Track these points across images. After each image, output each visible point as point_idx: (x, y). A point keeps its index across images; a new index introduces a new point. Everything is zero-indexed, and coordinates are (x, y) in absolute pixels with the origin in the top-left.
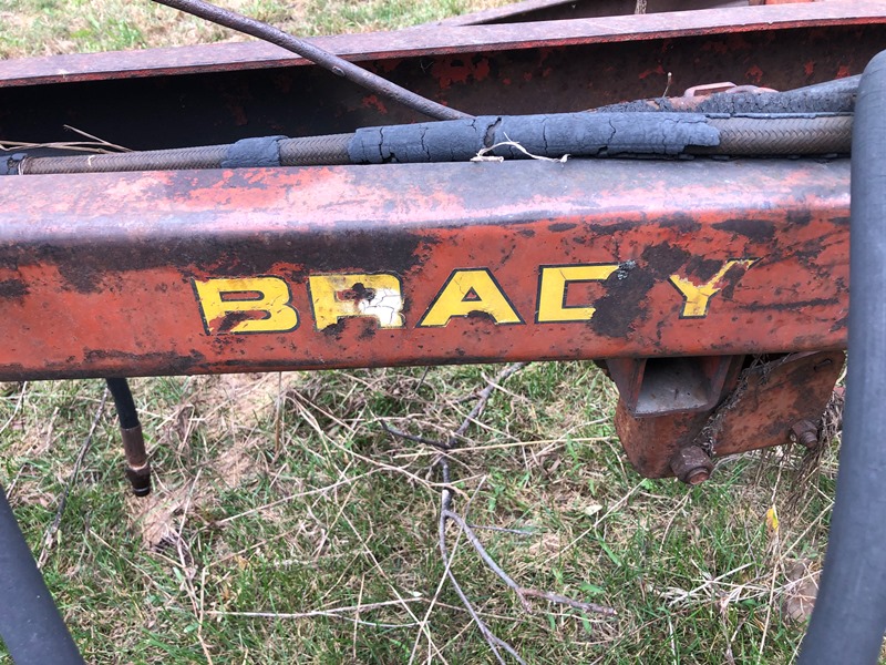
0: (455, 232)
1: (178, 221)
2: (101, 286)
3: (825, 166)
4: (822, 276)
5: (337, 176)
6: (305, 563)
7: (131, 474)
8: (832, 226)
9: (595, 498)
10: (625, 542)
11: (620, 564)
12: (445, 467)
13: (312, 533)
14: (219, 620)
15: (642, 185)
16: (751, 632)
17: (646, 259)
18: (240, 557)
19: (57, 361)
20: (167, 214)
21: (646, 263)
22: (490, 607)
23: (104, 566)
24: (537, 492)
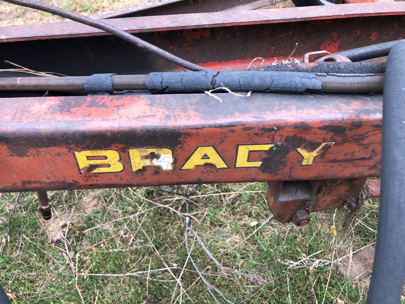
0: (198, 131)
1: (66, 125)
2: (29, 154)
3: (368, 98)
4: (365, 148)
5: (142, 101)
6: (124, 251)
7: (41, 210)
8: (371, 128)
9: (255, 218)
10: (268, 238)
11: (266, 250)
12: (188, 205)
13: (127, 236)
14: (85, 277)
15: (286, 108)
16: (322, 280)
17: (286, 142)
18: (94, 248)
19: (8, 185)
20: (60, 122)
21: (286, 144)
22: (208, 270)
23: (30, 252)
24: (228, 215)
